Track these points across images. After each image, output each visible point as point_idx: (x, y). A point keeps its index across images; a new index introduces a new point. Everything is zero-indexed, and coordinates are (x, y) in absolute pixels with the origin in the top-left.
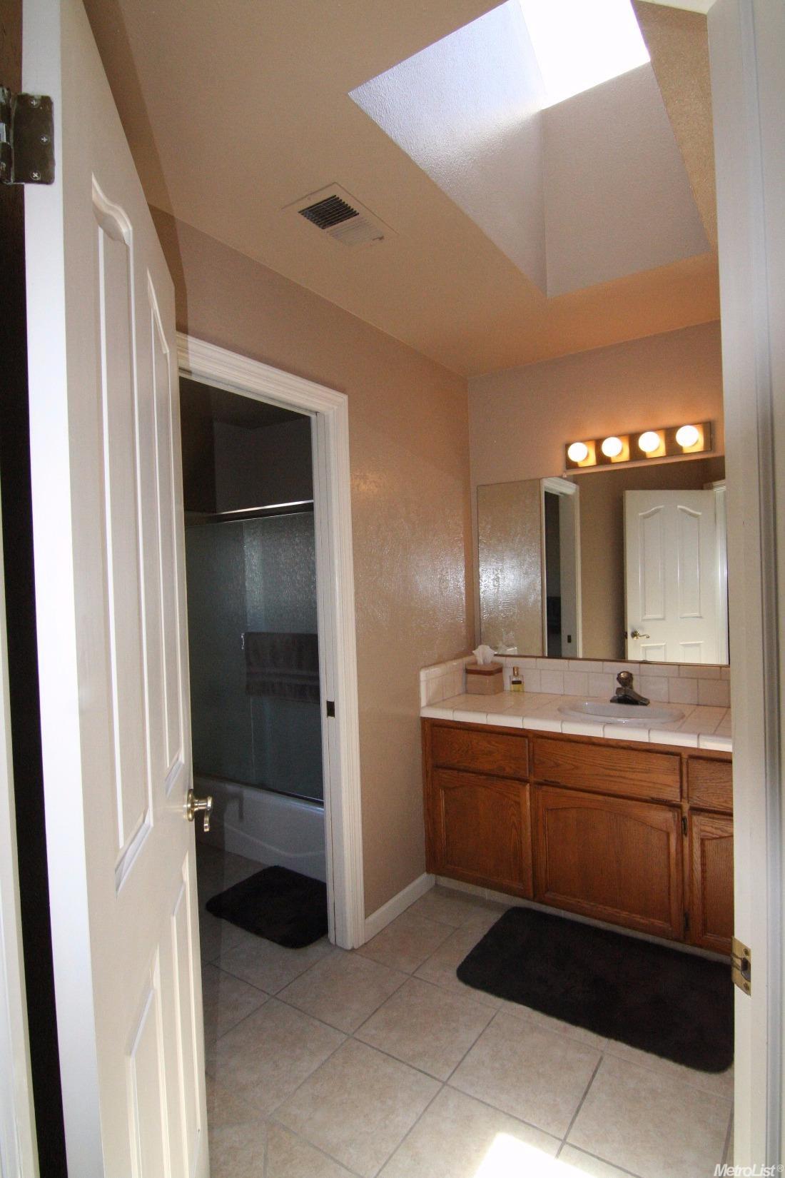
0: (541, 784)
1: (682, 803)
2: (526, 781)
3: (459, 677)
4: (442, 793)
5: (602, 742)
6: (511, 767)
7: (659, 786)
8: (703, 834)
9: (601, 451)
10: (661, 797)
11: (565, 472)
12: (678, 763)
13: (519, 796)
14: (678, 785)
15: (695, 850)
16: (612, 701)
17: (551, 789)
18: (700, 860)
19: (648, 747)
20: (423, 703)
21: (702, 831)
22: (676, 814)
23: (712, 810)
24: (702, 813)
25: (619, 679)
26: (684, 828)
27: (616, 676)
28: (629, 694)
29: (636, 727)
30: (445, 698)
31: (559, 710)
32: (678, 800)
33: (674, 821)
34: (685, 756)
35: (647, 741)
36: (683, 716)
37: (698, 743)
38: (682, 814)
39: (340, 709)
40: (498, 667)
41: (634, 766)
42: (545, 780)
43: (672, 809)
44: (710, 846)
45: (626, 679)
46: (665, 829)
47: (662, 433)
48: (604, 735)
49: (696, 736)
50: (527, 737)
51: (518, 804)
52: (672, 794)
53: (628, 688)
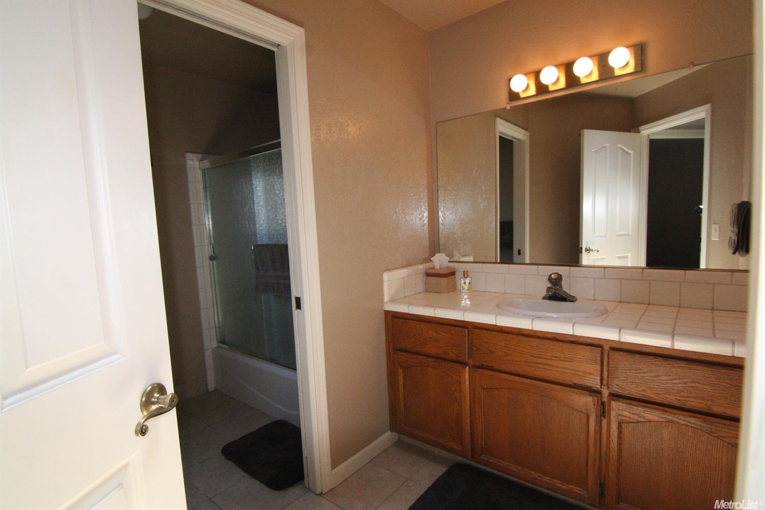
0: (479, 367)
1: (602, 389)
2: (466, 364)
3: (420, 280)
4: (401, 371)
5: (531, 333)
6: (454, 353)
7: (582, 374)
8: (620, 418)
9: (540, 80)
10: (581, 383)
11: (508, 104)
12: (599, 355)
13: (460, 377)
14: (599, 373)
15: (612, 431)
16: (544, 298)
17: (486, 372)
18: (617, 440)
19: (573, 339)
20: (386, 299)
21: (620, 415)
22: (596, 398)
23: (630, 397)
24: (621, 399)
25: (550, 279)
26: (603, 411)
27: (548, 277)
28: (558, 292)
29: (560, 321)
30: (406, 295)
31: (497, 306)
32: (599, 387)
33: (594, 405)
34: (606, 348)
35: (571, 334)
36: (607, 312)
37: (620, 337)
38: (601, 399)
39: (305, 303)
40: (452, 271)
41: (558, 356)
42: (481, 364)
43: (593, 394)
44: (627, 429)
45: (556, 279)
46: (585, 411)
47: (596, 59)
48: (532, 328)
49: (618, 330)
50: (466, 328)
51: (460, 382)
52: (594, 381)
53: (558, 287)
